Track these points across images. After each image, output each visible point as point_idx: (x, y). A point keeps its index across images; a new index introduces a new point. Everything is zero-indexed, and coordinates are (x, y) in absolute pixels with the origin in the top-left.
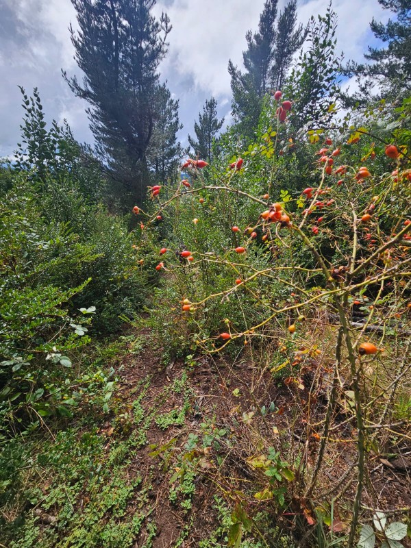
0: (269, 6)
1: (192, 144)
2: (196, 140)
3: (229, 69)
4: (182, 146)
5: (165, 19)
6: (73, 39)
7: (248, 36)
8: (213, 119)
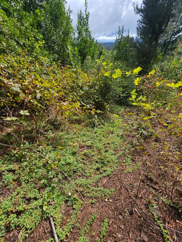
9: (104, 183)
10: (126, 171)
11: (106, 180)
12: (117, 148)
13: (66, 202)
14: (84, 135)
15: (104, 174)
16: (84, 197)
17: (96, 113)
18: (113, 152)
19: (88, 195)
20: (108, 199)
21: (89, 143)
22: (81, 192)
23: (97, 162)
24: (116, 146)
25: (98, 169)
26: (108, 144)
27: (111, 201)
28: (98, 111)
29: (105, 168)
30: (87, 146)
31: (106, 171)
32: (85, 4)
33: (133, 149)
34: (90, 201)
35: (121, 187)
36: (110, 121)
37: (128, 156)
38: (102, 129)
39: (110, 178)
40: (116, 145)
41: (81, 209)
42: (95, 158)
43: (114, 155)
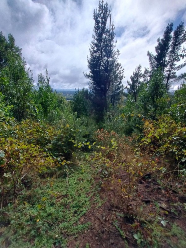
0: (169, 28)
1: (129, 84)
2: (131, 82)
3: (148, 54)
4: (124, 85)
5: (118, 52)
6: (88, 60)
7: (158, 40)
8: (140, 73)
9: (82, 221)
10: (97, 207)
11: (83, 218)
12: (88, 191)
13: (55, 244)
14: (58, 186)
15: (81, 215)
16: (68, 236)
17: (66, 164)
18: (86, 196)
19: (71, 233)
20: (87, 230)
21: (64, 193)
22: (65, 233)
23: (73, 207)
24: (87, 190)
25: (75, 212)
26: (80, 189)
27: (89, 231)
28: (69, 162)
29: (81, 210)
30: (63, 196)
31: (82, 212)
32: (46, 72)
33: (100, 188)
34: (74, 237)
35: (95, 220)
36: (79, 168)
37: (97, 195)
38: (73, 177)
39: (86, 216)
40: (87, 188)
41: (68, 245)
42: (71, 204)
43: (87, 197)
